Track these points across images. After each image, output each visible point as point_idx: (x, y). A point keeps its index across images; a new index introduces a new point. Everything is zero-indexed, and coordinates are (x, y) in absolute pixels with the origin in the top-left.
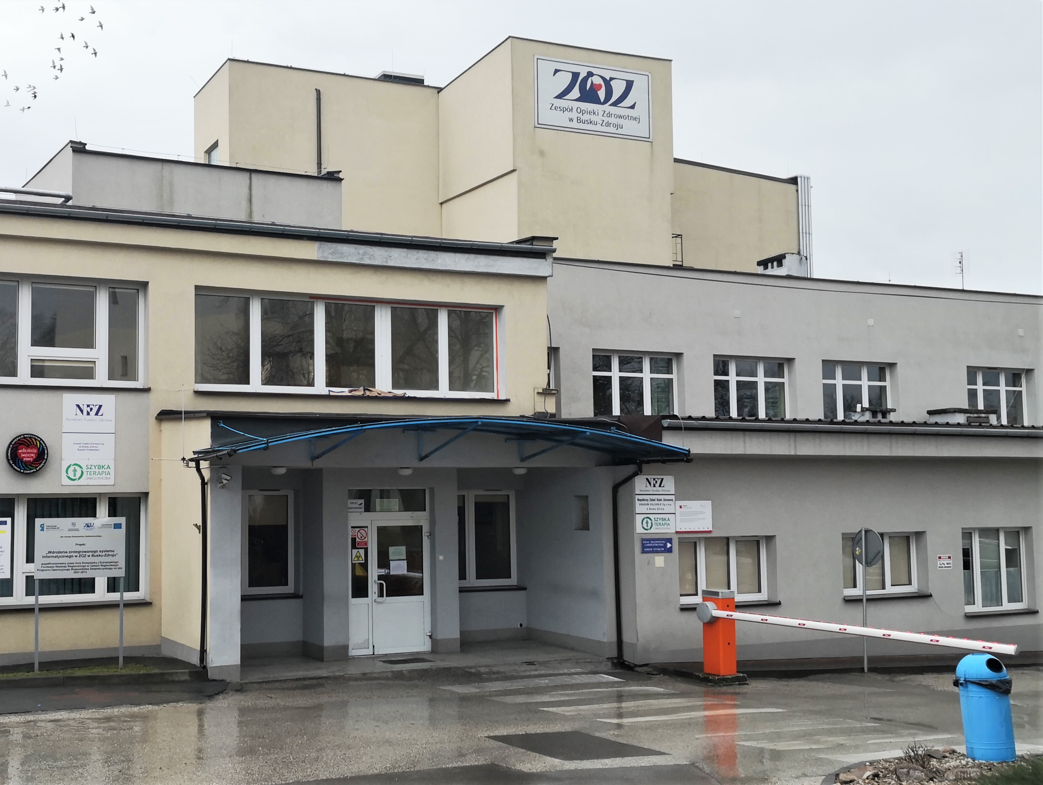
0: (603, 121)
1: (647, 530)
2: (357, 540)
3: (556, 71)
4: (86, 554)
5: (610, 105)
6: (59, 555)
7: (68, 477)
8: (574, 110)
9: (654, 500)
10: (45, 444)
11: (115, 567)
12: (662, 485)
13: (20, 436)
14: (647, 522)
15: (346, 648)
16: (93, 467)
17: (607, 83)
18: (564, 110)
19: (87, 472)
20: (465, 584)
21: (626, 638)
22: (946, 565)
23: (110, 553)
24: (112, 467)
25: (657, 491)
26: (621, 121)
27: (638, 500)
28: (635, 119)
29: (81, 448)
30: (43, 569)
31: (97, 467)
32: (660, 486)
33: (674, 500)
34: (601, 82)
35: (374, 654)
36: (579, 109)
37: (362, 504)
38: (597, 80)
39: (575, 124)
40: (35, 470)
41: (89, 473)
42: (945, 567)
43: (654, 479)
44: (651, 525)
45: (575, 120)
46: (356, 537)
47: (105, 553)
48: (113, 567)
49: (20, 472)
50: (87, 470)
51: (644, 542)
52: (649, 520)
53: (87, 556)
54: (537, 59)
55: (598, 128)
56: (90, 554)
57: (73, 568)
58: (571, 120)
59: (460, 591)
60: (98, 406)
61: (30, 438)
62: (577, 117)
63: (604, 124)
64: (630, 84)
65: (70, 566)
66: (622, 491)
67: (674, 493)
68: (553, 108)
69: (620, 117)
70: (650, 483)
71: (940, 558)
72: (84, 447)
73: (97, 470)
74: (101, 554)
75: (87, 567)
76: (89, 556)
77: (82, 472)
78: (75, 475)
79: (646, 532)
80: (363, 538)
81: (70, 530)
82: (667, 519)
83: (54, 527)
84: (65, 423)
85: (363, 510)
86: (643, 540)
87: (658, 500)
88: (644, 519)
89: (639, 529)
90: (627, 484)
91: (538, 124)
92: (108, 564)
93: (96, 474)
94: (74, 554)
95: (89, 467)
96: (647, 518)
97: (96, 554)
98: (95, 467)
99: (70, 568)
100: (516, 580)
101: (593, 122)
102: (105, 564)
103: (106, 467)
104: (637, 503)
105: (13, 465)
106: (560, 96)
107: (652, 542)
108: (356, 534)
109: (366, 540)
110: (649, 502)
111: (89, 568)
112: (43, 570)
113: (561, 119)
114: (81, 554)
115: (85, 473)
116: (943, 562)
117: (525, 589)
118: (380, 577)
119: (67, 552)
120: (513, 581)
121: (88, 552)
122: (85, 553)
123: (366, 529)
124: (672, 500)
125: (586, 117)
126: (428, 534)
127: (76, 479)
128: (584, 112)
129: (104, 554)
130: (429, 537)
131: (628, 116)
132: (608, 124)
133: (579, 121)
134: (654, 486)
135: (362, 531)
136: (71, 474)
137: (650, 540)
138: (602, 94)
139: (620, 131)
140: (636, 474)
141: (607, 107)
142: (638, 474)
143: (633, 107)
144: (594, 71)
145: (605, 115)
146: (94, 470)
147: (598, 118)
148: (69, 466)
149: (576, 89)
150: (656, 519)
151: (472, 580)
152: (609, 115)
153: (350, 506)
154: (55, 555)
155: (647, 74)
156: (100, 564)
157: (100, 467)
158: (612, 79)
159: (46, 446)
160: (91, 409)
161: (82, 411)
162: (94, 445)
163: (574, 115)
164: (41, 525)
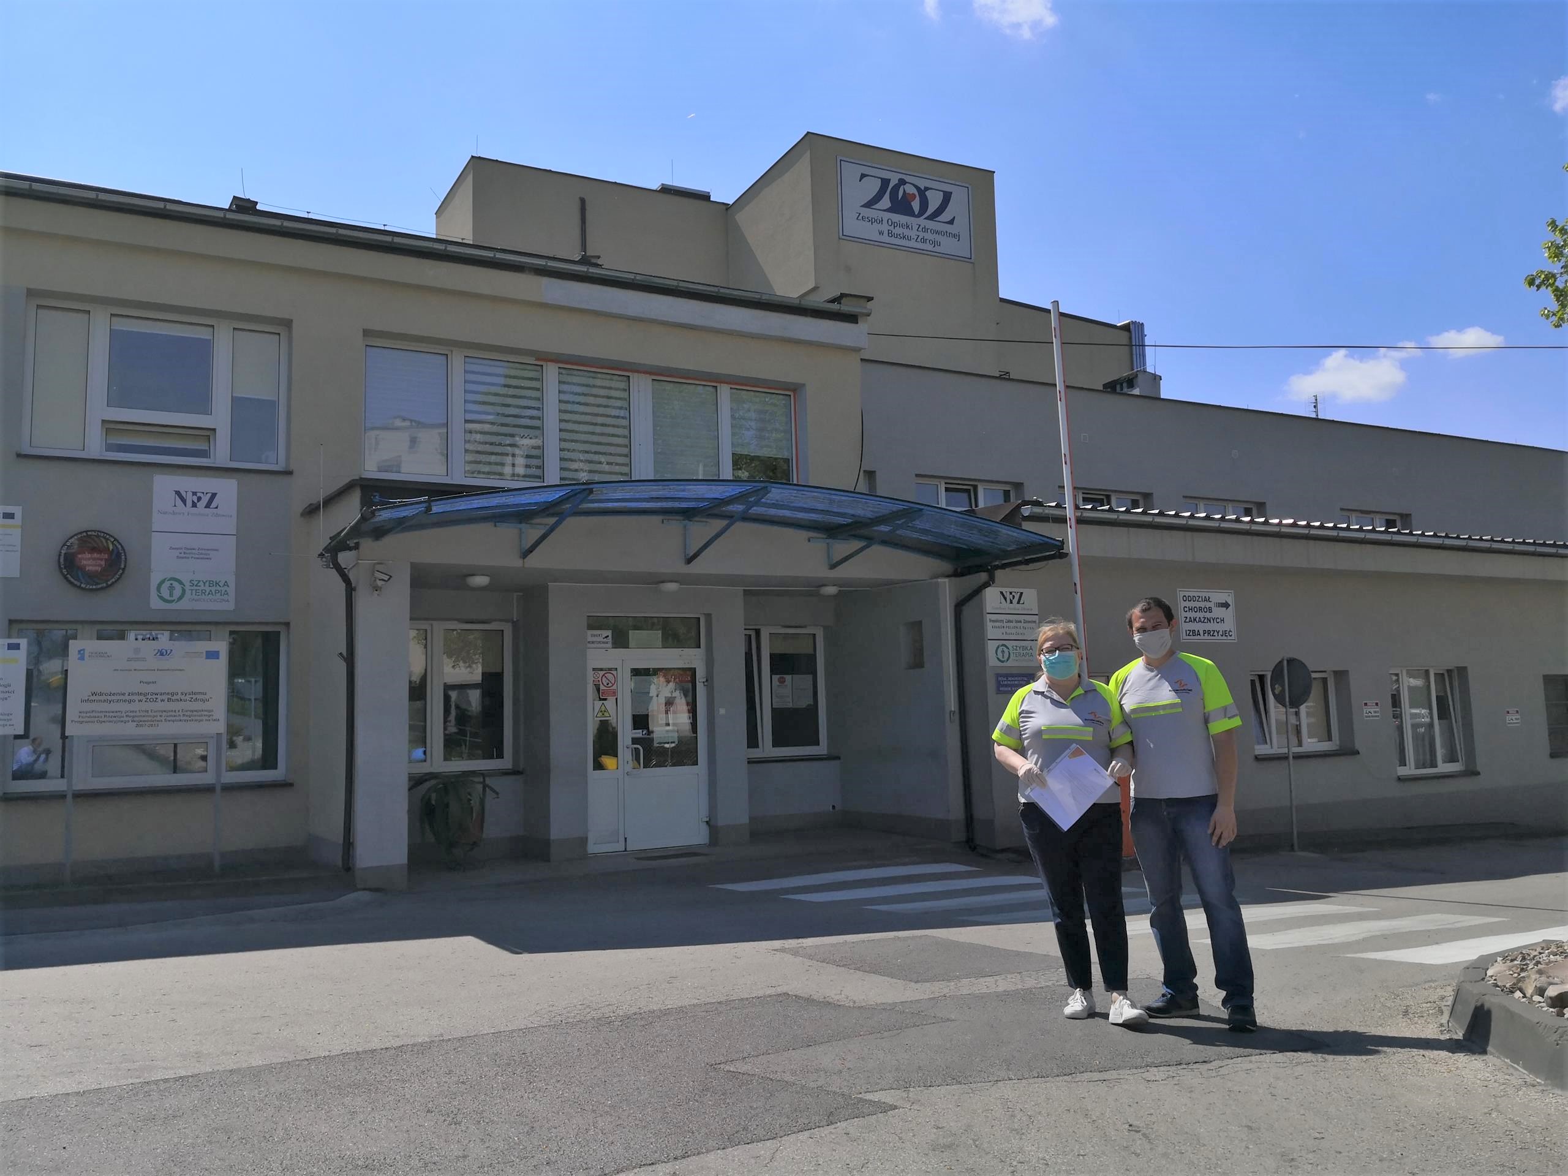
0: (919, 236)
1: (1003, 662)
2: (602, 687)
3: (863, 176)
4: (158, 696)
5: (925, 219)
6: (109, 698)
7: (161, 598)
8: (885, 221)
9: (1012, 622)
10: (122, 546)
11: (207, 718)
12: (1021, 602)
13: (81, 533)
14: (1003, 651)
15: (583, 841)
16: (201, 584)
17: (922, 192)
18: (872, 221)
19: (192, 590)
20: (755, 753)
21: (979, 813)
22: (1373, 714)
23: (199, 697)
24: (232, 585)
25: (1015, 609)
26: (938, 238)
27: (990, 621)
28: (954, 236)
29: (183, 555)
30: (81, 719)
31: (207, 584)
32: (1018, 603)
33: (1037, 622)
34: (914, 191)
35: (626, 850)
36: (890, 221)
37: (608, 636)
38: (910, 189)
39: (885, 238)
40: (105, 585)
41: (194, 591)
42: (1372, 716)
43: (1011, 593)
44: (1007, 656)
45: (886, 233)
46: (601, 683)
47: (191, 696)
48: (204, 718)
49: (79, 587)
50: (192, 588)
51: (1000, 679)
52: (1005, 649)
53: (159, 700)
54: (841, 160)
55: (912, 244)
56: (165, 697)
57: (135, 719)
58: (881, 233)
59: (749, 762)
60: (209, 495)
61: (98, 536)
62: (889, 230)
63: (919, 240)
64: (947, 197)
65: (130, 717)
66: (967, 610)
67: (1037, 613)
68: (860, 217)
69: (937, 232)
70: (1005, 599)
71: (1366, 704)
72: (185, 553)
73: (208, 589)
74: (183, 697)
75: (159, 718)
76: (162, 700)
77: (184, 591)
78: (171, 595)
79: (1002, 664)
80: (610, 685)
81: (129, 660)
82: (1029, 648)
83: (101, 655)
84: (156, 516)
85: (610, 645)
86: (998, 675)
87: (1017, 622)
88: (998, 647)
89: (992, 661)
90: (976, 599)
91: (843, 235)
92: (195, 713)
93: (207, 593)
94: (136, 698)
95: (196, 583)
96: (1003, 645)
97: (175, 697)
98: (204, 583)
99: (130, 719)
100: (826, 748)
101: (906, 237)
102: (189, 713)
103: (221, 584)
104: (989, 625)
105: (68, 576)
106: (869, 205)
107: (1010, 679)
108: (600, 679)
109: (614, 687)
110: (1005, 625)
111: (163, 719)
112: (82, 722)
113: (870, 231)
114: (149, 697)
115: (188, 592)
116: (1369, 710)
117: (838, 758)
118: (635, 741)
119: (124, 694)
120: (822, 749)
121: (161, 694)
122: (156, 696)
123: (614, 672)
124: (1035, 622)
125: (898, 230)
126: (705, 680)
127: (174, 600)
128: (896, 224)
129: (188, 697)
130: (706, 684)
131: (947, 232)
132: (924, 241)
133: (890, 235)
134: (1011, 603)
135: (609, 676)
136: (165, 593)
137: (1007, 676)
138: (916, 205)
139: (937, 249)
140: (986, 585)
141: (921, 221)
142: (990, 585)
143: (951, 222)
144: (907, 179)
145: (920, 229)
146: (202, 587)
147: (913, 234)
148: (163, 582)
149: (887, 196)
150: (1015, 648)
151: (767, 748)
152: (925, 230)
153: (590, 639)
154: (104, 698)
155: (967, 185)
156: (181, 714)
157: (211, 583)
158: (927, 189)
159: (124, 550)
160: (199, 499)
161: (184, 501)
162: (203, 552)
163: (885, 227)
164: (79, 651)
